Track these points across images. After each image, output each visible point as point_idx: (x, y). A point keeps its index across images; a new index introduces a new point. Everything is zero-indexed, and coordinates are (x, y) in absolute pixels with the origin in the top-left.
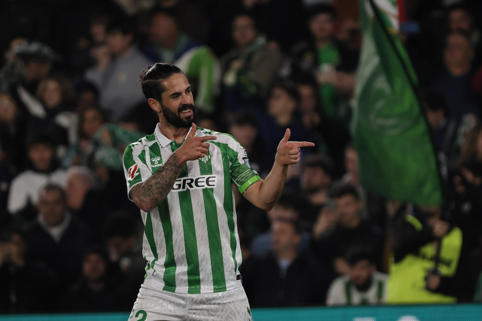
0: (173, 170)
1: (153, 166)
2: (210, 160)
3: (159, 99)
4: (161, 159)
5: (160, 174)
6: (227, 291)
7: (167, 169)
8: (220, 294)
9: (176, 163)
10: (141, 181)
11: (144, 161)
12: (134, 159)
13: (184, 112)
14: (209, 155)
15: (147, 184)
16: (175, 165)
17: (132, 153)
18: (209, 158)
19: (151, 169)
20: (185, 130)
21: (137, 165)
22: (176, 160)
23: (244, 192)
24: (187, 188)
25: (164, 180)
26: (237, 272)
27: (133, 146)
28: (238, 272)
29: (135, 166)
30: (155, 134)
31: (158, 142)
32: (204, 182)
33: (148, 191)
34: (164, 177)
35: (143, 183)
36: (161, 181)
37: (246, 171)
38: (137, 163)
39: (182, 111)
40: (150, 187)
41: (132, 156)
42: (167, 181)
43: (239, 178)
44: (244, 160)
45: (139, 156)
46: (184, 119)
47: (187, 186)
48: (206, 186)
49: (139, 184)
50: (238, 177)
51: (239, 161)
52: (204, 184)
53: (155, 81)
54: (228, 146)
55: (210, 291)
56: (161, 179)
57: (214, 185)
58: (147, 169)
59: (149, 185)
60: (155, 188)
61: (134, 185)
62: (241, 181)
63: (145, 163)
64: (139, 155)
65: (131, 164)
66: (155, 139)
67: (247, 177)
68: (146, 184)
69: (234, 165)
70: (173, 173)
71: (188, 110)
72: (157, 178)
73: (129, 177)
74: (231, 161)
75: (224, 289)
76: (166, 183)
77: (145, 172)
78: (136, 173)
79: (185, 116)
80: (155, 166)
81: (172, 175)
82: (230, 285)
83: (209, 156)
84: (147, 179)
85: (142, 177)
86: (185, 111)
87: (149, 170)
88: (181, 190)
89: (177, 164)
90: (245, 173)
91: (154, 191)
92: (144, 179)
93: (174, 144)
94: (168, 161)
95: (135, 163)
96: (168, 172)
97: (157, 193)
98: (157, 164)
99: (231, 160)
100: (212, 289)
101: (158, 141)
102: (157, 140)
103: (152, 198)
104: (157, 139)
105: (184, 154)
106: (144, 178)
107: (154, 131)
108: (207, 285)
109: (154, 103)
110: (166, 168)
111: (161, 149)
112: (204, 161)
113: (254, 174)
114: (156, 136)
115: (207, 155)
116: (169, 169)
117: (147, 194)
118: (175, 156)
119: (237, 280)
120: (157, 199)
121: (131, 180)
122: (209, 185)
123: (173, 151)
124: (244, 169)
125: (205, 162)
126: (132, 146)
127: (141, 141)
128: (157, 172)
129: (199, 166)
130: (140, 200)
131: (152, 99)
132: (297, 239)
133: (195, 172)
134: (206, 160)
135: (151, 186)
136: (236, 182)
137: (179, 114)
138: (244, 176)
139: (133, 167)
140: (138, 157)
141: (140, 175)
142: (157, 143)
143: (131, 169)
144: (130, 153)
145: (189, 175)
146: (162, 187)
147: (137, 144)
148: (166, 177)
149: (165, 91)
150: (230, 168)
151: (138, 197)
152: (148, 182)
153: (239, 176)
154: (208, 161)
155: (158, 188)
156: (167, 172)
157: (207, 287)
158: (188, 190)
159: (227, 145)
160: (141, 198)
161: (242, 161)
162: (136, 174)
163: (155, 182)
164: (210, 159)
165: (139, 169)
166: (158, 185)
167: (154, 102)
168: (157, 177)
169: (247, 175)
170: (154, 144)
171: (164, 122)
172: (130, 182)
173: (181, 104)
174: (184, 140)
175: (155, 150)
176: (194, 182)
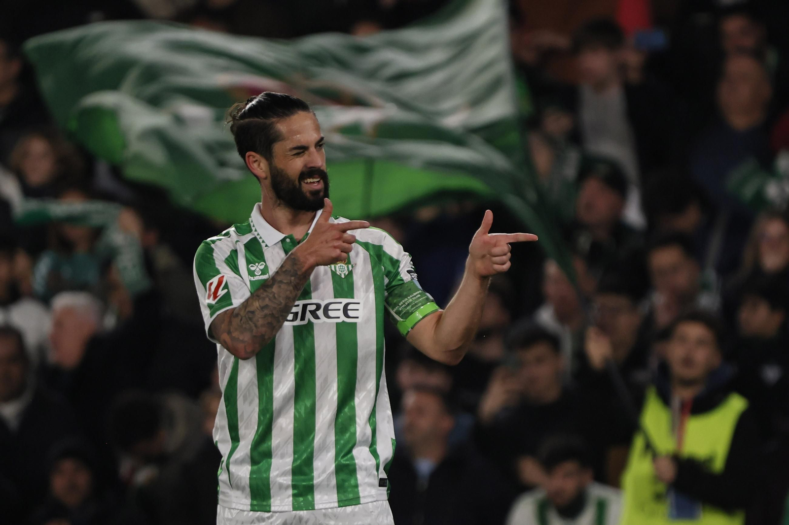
0: (292, 283)
1: (252, 279)
2: (350, 273)
3: (267, 153)
4: (266, 267)
5: (269, 290)
6: (360, 505)
7: (281, 282)
8: (349, 509)
9: (296, 271)
10: (231, 304)
11: (235, 269)
12: (217, 266)
13: (309, 180)
14: (350, 264)
15: (245, 309)
16: (295, 275)
17: (213, 255)
18: (350, 269)
19: (248, 284)
20: (310, 214)
21: (223, 277)
22: (296, 264)
23: (409, 332)
24: (309, 320)
25: (277, 302)
26: (379, 471)
27: (214, 242)
28: (382, 473)
29: (219, 279)
30: (252, 222)
31: (258, 237)
32: (339, 310)
33: (248, 322)
34: (276, 295)
35: (236, 308)
36: (270, 304)
37: (415, 294)
38: (224, 273)
39: (306, 179)
40: (251, 315)
41: (214, 260)
42: (281, 303)
43: (402, 305)
44: (411, 275)
45: (226, 261)
46: (308, 195)
47: (308, 315)
48: (343, 318)
49: (228, 310)
50: (400, 304)
51: (401, 276)
52: (340, 313)
53: (265, 120)
54: (384, 249)
55: (332, 505)
56: (270, 299)
57: (357, 318)
58: (242, 283)
59: (248, 311)
60: (259, 316)
61: (218, 312)
62: (404, 311)
63: (237, 273)
64: (226, 259)
65: (211, 274)
66: (251, 231)
67: (416, 304)
68: (243, 310)
69: (394, 283)
70: (291, 288)
71: (316, 178)
72: (264, 299)
73: (209, 298)
74: (387, 276)
75: (356, 500)
76: (280, 307)
77: (238, 288)
78: (222, 290)
79: (311, 189)
80: (256, 278)
81: (291, 292)
82: (366, 493)
83: (350, 266)
84: (242, 301)
85: (232, 298)
86: (311, 180)
87: (244, 284)
88: (298, 322)
89: (299, 273)
90: (412, 297)
91: (258, 321)
92: (237, 301)
93: (288, 240)
94: (282, 266)
95: (218, 272)
96: (283, 286)
97: (263, 326)
98: (259, 275)
99: (388, 274)
100: (336, 502)
101: (258, 234)
102: (256, 233)
103: (254, 334)
104: (256, 231)
105: (310, 254)
106: (235, 298)
107: (250, 216)
108: (327, 495)
109: (256, 161)
110: (279, 280)
111: (264, 249)
112: (340, 274)
113: (428, 299)
114: (254, 226)
115: (346, 264)
116: (285, 281)
117: (245, 328)
118: (294, 259)
119: (380, 486)
120: (263, 336)
121: (214, 302)
123: (286, 252)
124: (410, 289)
125: (343, 276)
126: (211, 243)
127: (227, 234)
128: (261, 289)
129: (332, 282)
130: (233, 339)
131: (253, 153)
133: (323, 294)
134: (344, 272)
135: (253, 312)
136: (396, 313)
137: (300, 184)
138: (412, 302)
139: (215, 280)
141: (228, 293)
142: (255, 238)
143: (211, 284)
144: (209, 255)
145: (313, 295)
146: (273, 314)
147: (220, 240)
148: (280, 297)
149: (279, 141)
150: (385, 288)
151: (229, 333)
152: (246, 304)
153: (402, 303)
154: (348, 274)
155: (266, 316)
156: (280, 287)
157: (326, 497)
158: (310, 324)
159: (380, 247)
160: (234, 335)
161: (406, 275)
162: (221, 293)
163: (260, 306)
164: (352, 270)
165: (226, 283)
166: (266, 311)
167: (256, 159)
168: (263, 296)
169: (416, 300)
170: (251, 240)
171: (271, 198)
172: (210, 306)
173: (305, 166)
174: (307, 234)
175: (254, 249)
176: (322, 310)
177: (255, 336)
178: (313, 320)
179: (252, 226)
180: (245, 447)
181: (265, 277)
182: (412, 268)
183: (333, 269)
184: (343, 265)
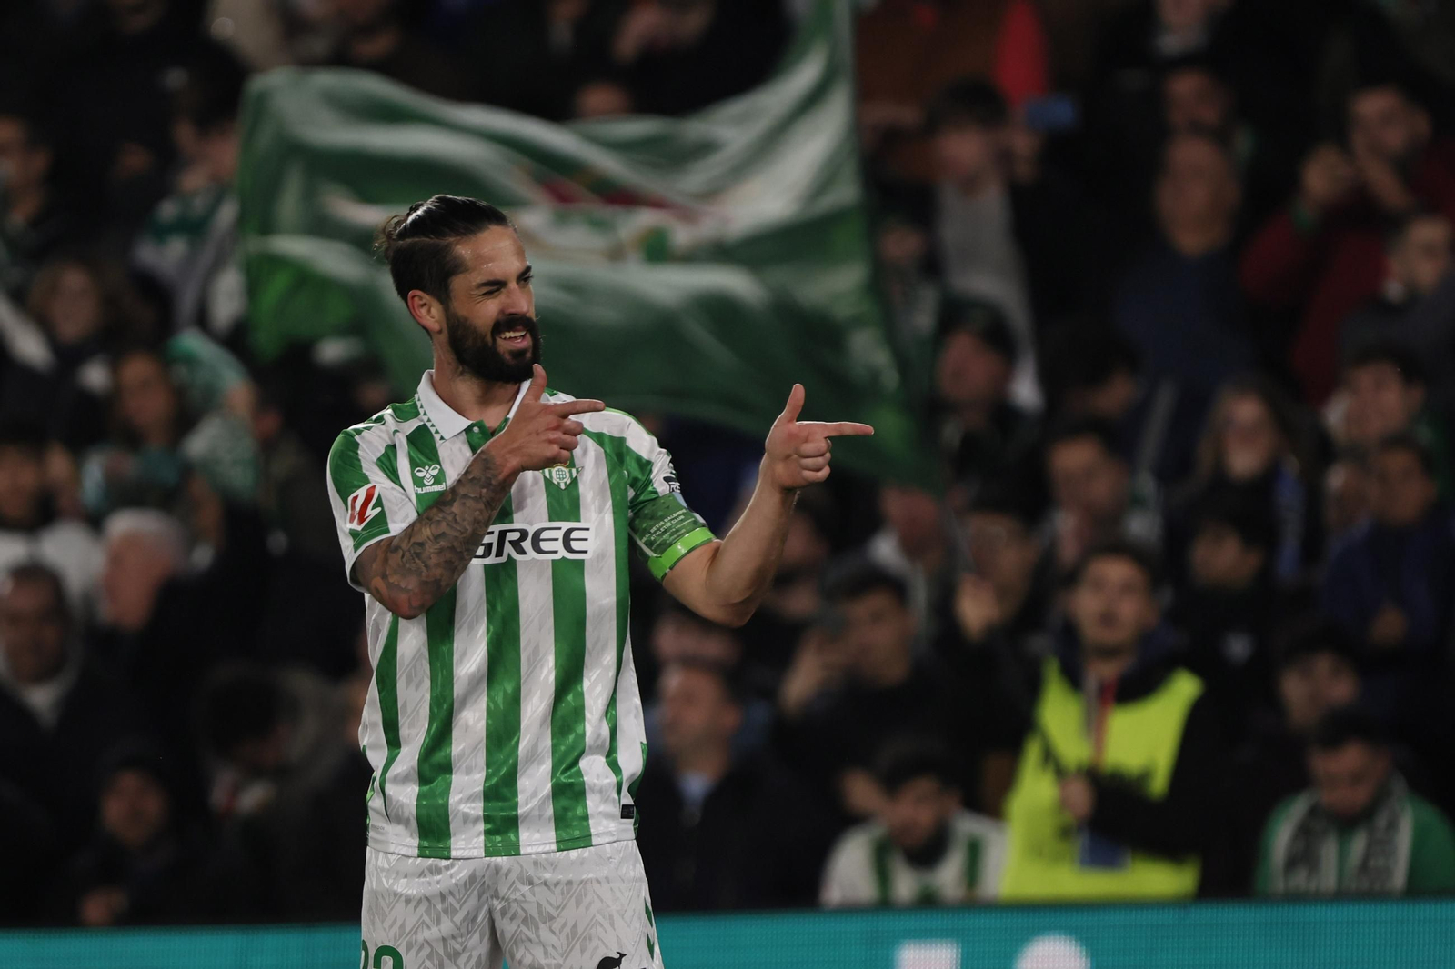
0: (484, 499)
1: (420, 491)
2: (575, 481)
3: (441, 291)
4: (442, 471)
5: (447, 509)
6: (592, 848)
7: (465, 496)
8: (574, 854)
9: (490, 479)
10: (388, 531)
11: (393, 475)
12: (364, 471)
13: (508, 335)
14: (574, 467)
15: (410, 539)
16: (488, 485)
17: (357, 454)
18: (574, 475)
19: (414, 498)
20: (511, 388)
21: (374, 487)
22: (488, 468)
23: (666, 574)
24: (509, 555)
25: (458, 528)
26: (622, 794)
27: (359, 432)
28: (625, 796)
29: (368, 490)
30: (419, 400)
31: (429, 424)
32: (557, 540)
33: (413, 559)
34: (458, 518)
35: (395, 537)
36: (448, 531)
37: (675, 515)
38: (376, 482)
39: (504, 332)
40: (418, 549)
41: (359, 460)
42: (466, 529)
43: (655, 532)
44: (670, 485)
45: (379, 463)
46: (507, 357)
47: (508, 549)
48: (563, 553)
49: (382, 540)
50: (652, 531)
51: (655, 486)
52: (559, 545)
53: (437, 241)
54: (627, 444)
55: (547, 848)
56: (448, 524)
57: (586, 552)
58: (404, 497)
59: (415, 543)
60: (432, 550)
61: (367, 544)
62: (658, 542)
63: (397, 482)
64: (379, 459)
65: (356, 483)
66: (417, 414)
67: (677, 531)
68: (406, 541)
69: (642, 496)
70: (481, 506)
71: (519, 331)
72: (438, 523)
73: (352, 520)
74: (632, 486)
75: (584, 840)
76: (464, 535)
77: (397, 505)
78: (373, 508)
79: (512, 349)
80: (426, 490)
81: (481, 511)
82: (601, 829)
83: (574, 471)
84: (405, 525)
85: (389, 521)
86: (512, 334)
87: (407, 500)
88: (491, 560)
89: (493, 482)
90: (671, 520)
91: (430, 558)
92: (396, 527)
93: (476, 429)
94: (467, 472)
95: (366, 480)
96: (468, 503)
97: (438, 565)
98: (431, 485)
99: (634, 483)
100: (553, 843)
101: (429, 420)
102: (425, 418)
103: (424, 579)
104: (425, 414)
105: (512, 452)
106: (394, 522)
107: (416, 392)
108: (538, 831)
109: (425, 304)
110: (462, 493)
111: (438, 443)
112: (559, 483)
113: (696, 523)
114: (422, 407)
115: (567, 467)
116: (472, 496)
117: (410, 569)
118: (485, 460)
119: (622, 818)
120: (437, 582)
121: (359, 528)
122: (570, 550)
123: (474, 449)
124: (668, 507)
125: (563, 487)
126: (355, 433)
127: (380, 419)
128: (433, 507)
129: (545, 496)
130: (390, 586)
131: (419, 293)
132: (730, 718)
133: (532, 514)
134: (565, 480)
135: (421, 544)
136: (646, 544)
137: (494, 340)
138: (670, 528)
139: (361, 493)
140: (376, 464)
141: (382, 514)
142: (425, 425)
143: (355, 499)
144: (351, 454)
145: (515, 516)
146: (453, 547)
147: (369, 428)
148: (464, 520)
149: (461, 272)
150: (629, 504)
151: (384, 577)
152: (410, 531)
153: (654, 529)
154: (570, 483)
155: (441, 550)
156: (464, 504)
157: (537, 836)
158: (511, 562)
159: (622, 440)
160: (391, 580)
161: (663, 485)
162: (371, 513)
163: (432, 534)
164: (576, 477)
165: (379, 496)
166: (442, 543)
167: (424, 301)
168: (437, 519)
169: (677, 524)
170: (418, 428)
171: (450, 364)
172: (354, 534)
173: (502, 311)
174: (506, 420)
175: (423, 444)
176: (529, 541)
177: (425, 583)
178: (515, 556)
179: (419, 406)
180: (409, 756)
181: (440, 488)
182: (671, 473)
183: (547, 475)
184: (563, 469)
